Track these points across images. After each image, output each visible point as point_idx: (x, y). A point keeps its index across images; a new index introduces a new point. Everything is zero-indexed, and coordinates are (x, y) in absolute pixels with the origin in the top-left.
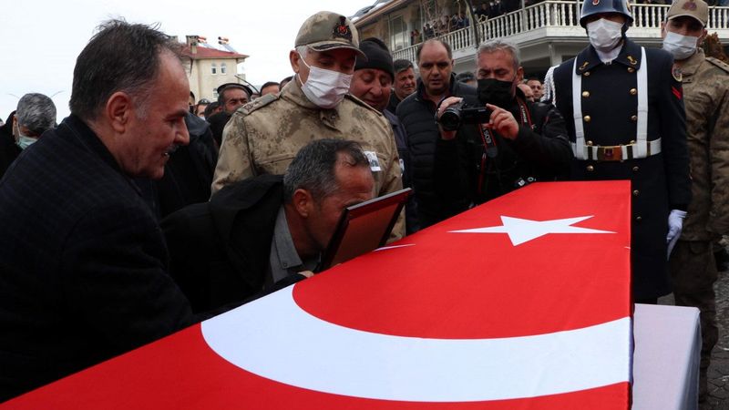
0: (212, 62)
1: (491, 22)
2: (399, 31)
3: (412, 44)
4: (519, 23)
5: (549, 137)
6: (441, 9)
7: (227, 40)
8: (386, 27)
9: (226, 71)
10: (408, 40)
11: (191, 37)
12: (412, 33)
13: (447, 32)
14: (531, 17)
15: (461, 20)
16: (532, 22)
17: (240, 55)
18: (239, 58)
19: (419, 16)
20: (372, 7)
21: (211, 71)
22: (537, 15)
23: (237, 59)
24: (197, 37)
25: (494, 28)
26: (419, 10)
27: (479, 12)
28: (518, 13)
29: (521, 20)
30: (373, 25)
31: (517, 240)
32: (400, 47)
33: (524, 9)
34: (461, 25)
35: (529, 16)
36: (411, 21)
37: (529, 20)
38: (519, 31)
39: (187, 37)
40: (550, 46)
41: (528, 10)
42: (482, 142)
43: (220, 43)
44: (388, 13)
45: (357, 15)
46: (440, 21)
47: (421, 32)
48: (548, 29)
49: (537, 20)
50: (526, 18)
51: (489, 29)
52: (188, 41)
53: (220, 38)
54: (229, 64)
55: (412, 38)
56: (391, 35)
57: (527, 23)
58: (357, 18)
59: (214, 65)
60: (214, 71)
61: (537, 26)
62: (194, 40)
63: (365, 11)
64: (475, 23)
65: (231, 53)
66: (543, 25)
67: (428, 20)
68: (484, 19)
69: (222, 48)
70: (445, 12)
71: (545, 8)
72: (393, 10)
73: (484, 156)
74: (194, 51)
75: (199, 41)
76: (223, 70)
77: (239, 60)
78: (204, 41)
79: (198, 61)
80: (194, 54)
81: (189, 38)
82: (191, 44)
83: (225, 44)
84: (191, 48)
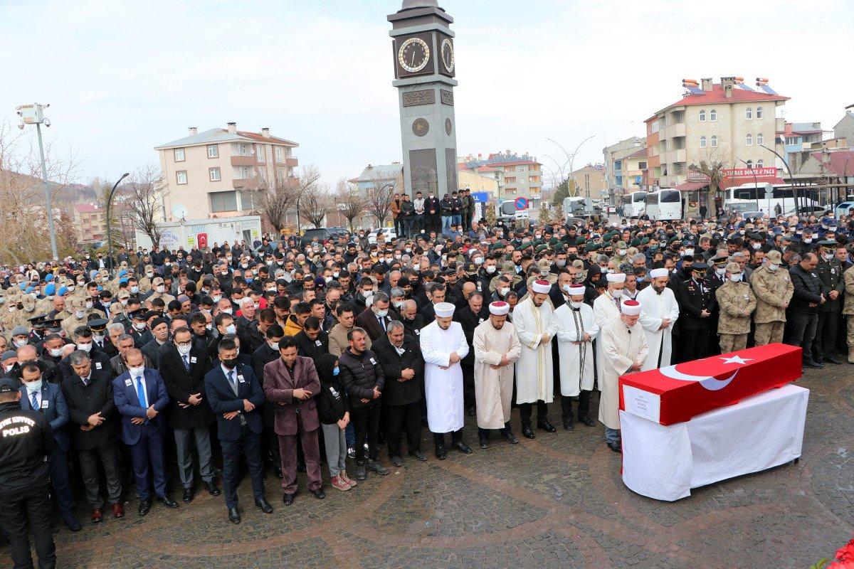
0: (747, 106)
7: (766, 81)
9: (762, 115)
11: (726, 79)
17: (781, 97)
18: (778, 100)
21: (746, 116)
23: (776, 102)
24: (733, 79)
39: (722, 79)
43: (758, 84)
52: (722, 84)
53: (758, 79)
54: (766, 108)
59: (748, 109)
60: (749, 115)
62: (730, 81)
65: (770, 95)
69: (760, 90)
74: (729, 94)
75: (735, 83)
76: (759, 115)
77: (778, 103)
78: (741, 82)
79: (731, 104)
80: (729, 98)
81: (724, 80)
82: (726, 87)
83: (763, 85)
84: (726, 91)
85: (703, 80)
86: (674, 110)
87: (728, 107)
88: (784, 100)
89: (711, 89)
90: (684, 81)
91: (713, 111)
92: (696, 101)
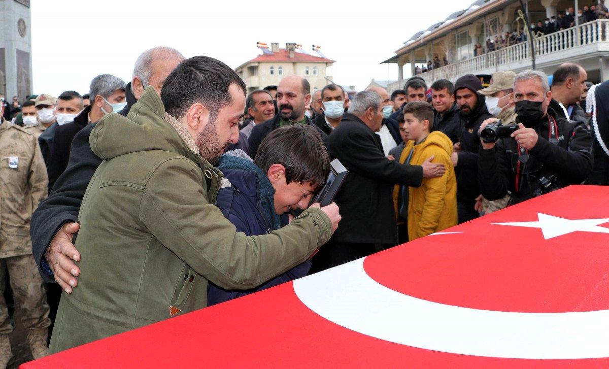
0: (305, 65)
1: (547, 38)
2: (465, 44)
3: (475, 55)
4: (572, 39)
5: (574, 150)
6: (502, 26)
7: (319, 47)
8: (453, 40)
9: (317, 72)
10: (472, 52)
11: (290, 44)
12: (476, 46)
13: (507, 46)
14: (584, 33)
15: (519, 36)
16: (584, 38)
17: (330, 60)
18: (328, 63)
19: (482, 32)
20: (442, 23)
21: (305, 73)
22: (589, 32)
23: (326, 63)
24: (294, 44)
25: (549, 43)
26: (483, 26)
27: (536, 30)
28: (572, 31)
29: (574, 36)
30: (442, 39)
31: (548, 235)
32: (465, 58)
33: (577, 26)
34: (520, 40)
35: (582, 33)
36: (475, 35)
37: (582, 37)
38: (572, 46)
39: (287, 44)
40: (601, 60)
41: (581, 28)
42: (517, 151)
43: (313, 49)
44: (456, 29)
45: (430, 29)
46: (501, 37)
47: (485, 45)
48: (599, 45)
49: (589, 37)
50: (579, 34)
51: (545, 44)
52: (287, 48)
53: (313, 46)
54: (320, 67)
55: (475, 51)
56: (458, 47)
57: (580, 39)
58: (429, 32)
59: (307, 67)
60: (307, 72)
61: (589, 42)
62: (292, 47)
63: (437, 26)
64: (532, 38)
65: (322, 58)
66: (595, 41)
67: (491, 35)
68: (540, 35)
69: (314, 54)
70: (506, 29)
71: (597, 26)
72: (461, 26)
73: (519, 162)
74: (292, 55)
75: (296, 48)
76: (315, 72)
77: (328, 64)
78: (301, 48)
79: (294, 63)
80: (291, 58)
81: (288, 45)
82: (290, 50)
83: (317, 50)
84: (289, 53)
85: (272, 44)
86: (249, 66)
87: (291, 65)
88: (332, 62)
89: (278, 51)
90: (257, 43)
91: (280, 68)
92: (268, 59)
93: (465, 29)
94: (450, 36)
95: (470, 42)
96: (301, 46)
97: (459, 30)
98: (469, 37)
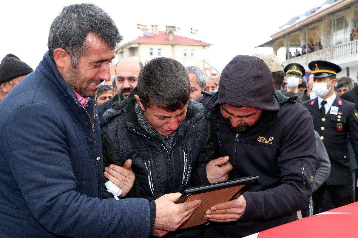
0: (184, 47)
2: (341, 28)
3: (351, 40)
7: (197, 31)
8: (329, 25)
9: (195, 55)
10: (348, 36)
11: (169, 27)
17: (207, 43)
20: (319, 8)
21: (183, 55)
23: (204, 46)
24: (173, 27)
32: (339, 43)
36: (353, 20)
39: (166, 26)
43: (192, 32)
45: (306, 14)
52: (166, 30)
53: (191, 29)
54: (198, 50)
56: (334, 31)
58: (306, 17)
59: (185, 50)
60: (185, 55)
62: (171, 29)
65: (200, 41)
72: (338, 11)
74: (171, 38)
75: (175, 30)
76: (192, 55)
77: (206, 47)
78: (179, 31)
79: (173, 45)
80: (171, 41)
81: (168, 28)
82: (169, 33)
83: (195, 33)
84: (169, 35)
85: (152, 26)
86: (129, 46)
87: (170, 47)
88: (209, 45)
89: (158, 33)
90: (138, 24)
91: (159, 49)
92: (149, 40)
93: (341, 14)
94: (326, 21)
95: (347, 26)
96: (180, 29)
97: (336, 15)
98: (346, 21)
